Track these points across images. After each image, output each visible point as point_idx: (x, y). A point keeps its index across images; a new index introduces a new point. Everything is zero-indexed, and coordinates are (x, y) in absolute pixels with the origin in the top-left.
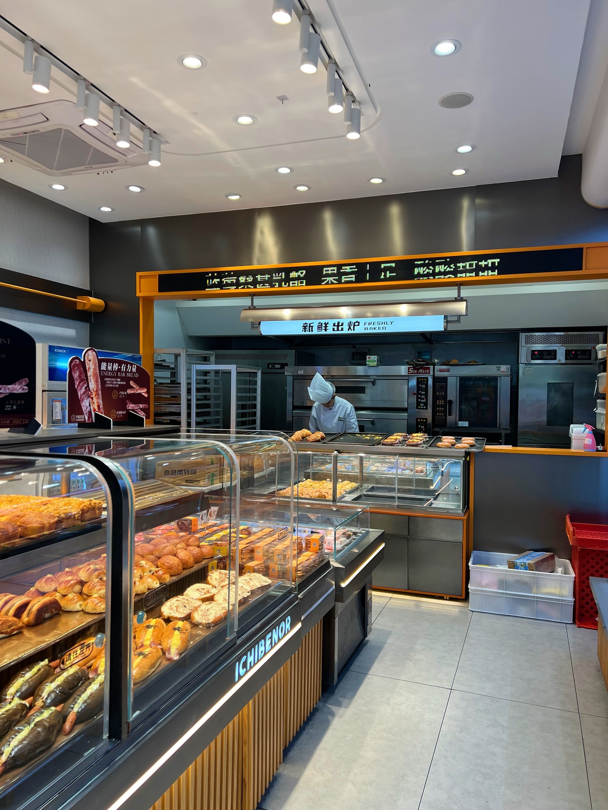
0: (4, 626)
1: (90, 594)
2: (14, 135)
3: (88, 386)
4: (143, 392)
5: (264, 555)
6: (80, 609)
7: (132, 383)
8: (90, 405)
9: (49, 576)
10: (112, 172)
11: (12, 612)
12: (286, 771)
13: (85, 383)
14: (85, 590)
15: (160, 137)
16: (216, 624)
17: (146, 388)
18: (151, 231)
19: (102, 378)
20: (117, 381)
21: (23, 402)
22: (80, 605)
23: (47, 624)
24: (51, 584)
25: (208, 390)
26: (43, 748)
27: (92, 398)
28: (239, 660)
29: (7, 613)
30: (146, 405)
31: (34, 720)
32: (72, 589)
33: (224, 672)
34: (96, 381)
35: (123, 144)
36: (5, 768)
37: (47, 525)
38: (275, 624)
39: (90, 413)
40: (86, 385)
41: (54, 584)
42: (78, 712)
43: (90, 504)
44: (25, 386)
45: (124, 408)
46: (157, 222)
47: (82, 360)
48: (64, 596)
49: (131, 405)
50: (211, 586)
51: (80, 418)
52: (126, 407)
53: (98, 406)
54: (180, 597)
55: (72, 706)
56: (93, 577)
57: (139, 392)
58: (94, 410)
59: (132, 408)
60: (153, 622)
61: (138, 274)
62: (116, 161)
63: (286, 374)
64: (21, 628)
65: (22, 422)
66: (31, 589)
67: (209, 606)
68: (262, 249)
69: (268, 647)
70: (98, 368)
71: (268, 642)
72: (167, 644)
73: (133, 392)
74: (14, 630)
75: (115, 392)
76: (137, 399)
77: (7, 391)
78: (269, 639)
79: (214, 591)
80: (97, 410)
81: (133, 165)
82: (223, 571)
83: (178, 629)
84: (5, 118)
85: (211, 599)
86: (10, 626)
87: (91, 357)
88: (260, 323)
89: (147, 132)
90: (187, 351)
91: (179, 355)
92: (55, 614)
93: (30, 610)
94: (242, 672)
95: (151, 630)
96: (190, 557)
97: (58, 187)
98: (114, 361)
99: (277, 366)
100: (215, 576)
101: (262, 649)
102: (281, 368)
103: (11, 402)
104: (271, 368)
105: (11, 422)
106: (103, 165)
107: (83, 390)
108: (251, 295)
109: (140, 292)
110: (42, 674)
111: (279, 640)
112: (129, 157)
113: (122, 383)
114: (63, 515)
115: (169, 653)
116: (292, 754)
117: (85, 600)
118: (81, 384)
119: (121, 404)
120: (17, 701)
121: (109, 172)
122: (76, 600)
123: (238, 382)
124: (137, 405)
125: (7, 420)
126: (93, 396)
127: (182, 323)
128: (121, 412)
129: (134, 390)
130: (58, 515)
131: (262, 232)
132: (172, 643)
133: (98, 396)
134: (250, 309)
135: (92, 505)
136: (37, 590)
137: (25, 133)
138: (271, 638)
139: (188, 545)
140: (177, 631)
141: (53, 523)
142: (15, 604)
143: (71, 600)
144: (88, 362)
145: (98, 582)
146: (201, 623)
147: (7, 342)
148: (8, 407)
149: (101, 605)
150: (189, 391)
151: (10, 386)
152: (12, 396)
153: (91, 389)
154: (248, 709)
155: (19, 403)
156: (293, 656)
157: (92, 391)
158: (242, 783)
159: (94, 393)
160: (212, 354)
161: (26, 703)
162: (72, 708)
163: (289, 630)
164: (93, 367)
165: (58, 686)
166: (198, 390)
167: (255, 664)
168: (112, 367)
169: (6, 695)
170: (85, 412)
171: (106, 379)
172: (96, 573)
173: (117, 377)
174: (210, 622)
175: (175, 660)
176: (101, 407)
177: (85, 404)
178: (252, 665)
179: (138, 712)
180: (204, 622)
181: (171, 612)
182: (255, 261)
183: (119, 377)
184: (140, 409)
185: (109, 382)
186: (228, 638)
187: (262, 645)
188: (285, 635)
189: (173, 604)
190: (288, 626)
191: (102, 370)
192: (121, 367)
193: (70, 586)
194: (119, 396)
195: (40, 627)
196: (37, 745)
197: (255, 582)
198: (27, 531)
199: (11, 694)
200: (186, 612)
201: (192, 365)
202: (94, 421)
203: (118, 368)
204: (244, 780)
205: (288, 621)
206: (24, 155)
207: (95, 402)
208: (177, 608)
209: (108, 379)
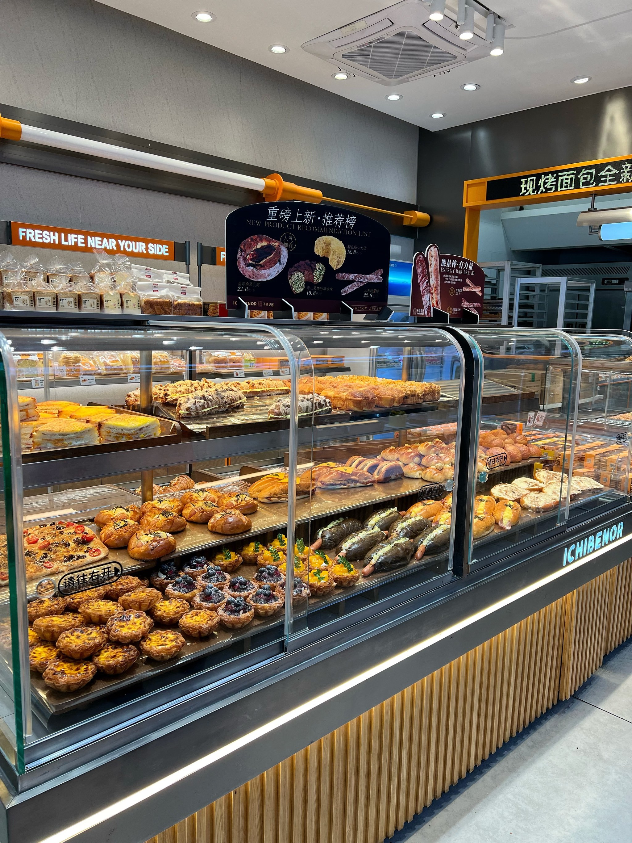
0: (362, 478)
1: (428, 466)
2: (360, 46)
3: (429, 281)
4: (478, 290)
5: (595, 465)
6: (420, 477)
7: (468, 281)
8: (429, 300)
9: (392, 447)
10: (449, 71)
11: (365, 469)
12: (605, 675)
13: (427, 278)
14: (424, 461)
15: (504, 22)
16: (545, 510)
17: (480, 286)
18: (482, 135)
19: (442, 274)
20: (454, 278)
21: (378, 291)
22: (420, 474)
23: (392, 484)
24: (394, 454)
25: (532, 307)
26: (402, 563)
27: (432, 294)
28: (568, 546)
29: (362, 469)
30: (479, 304)
31: (393, 542)
32: (412, 459)
33: (552, 552)
34: (437, 278)
35: (466, 36)
36: (375, 569)
37: (397, 398)
38: (607, 525)
39: (429, 307)
40: (427, 281)
41: (397, 455)
42: (427, 546)
43: (431, 387)
44: (380, 276)
45: (459, 306)
46: (488, 124)
47: (426, 256)
48: (405, 465)
49: (466, 303)
50: (538, 481)
51: (420, 312)
52: (461, 304)
53: (437, 302)
54: (508, 485)
55: (422, 540)
56: (431, 452)
57: (474, 290)
58: (433, 306)
59: (466, 306)
60: (485, 498)
61: (466, 183)
62: (454, 57)
63: (625, 289)
64: (373, 482)
65: (376, 309)
66: (378, 457)
67: (538, 495)
68: (610, 138)
69: (598, 545)
70: (438, 264)
71: (598, 540)
72: (500, 515)
73: (468, 290)
74: (369, 482)
75: (452, 289)
76: (471, 297)
77: (366, 280)
78: (599, 537)
79: (541, 485)
80: (435, 306)
81: (471, 60)
82: (550, 471)
83: (510, 506)
84: (354, 30)
85: (540, 490)
86: (366, 479)
87: (433, 254)
88: (601, 226)
89: (491, 17)
90: (512, 265)
91: (503, 270)
92: (398, 478)
93: (379, 470)
94: (571, 559)
95: (484, 503)
96: (518, 452)
97: (394, 97)
98: (452, 258)
99: (614, 282)
100: (542, 474)
101: (591, 544)
102: (619, 284)
103: (369, 290)
104: (606, 284)
105: (368, 309)
106: (442, 64)
107: (425, 285)
108: (592, 195)
109: (467, 202)
110: (392, 517)
111: (610, 542)
112: (468, 51)
113: (459, 280)
114: (409, 392)
115: (502, 523)
116: (612, 663)
117: (423, 470)
118: (423, 279)
119: (457, 301)
120: (377, 529)
121: (446, 72)
122: (415, 469)
123: (568, 297)
124: (471, 303)
125: (365, 307)
126: (433, 291)
127: (507, 237)
128: (456, 310)
129: (469, 288)
130: (405, 392)
131: (612, 119)
132: (504, 515)
133: (437, 292)
134: (589, 211)
135: (433, 388)
136: (382, 458)
137: (370, 43)
138: (601, 537)
139: (516, 443)
140: (508, 508)
141: (402, 397)
142: (367, 464)
143: (412, 468)
144: (431, 258)
145: (435, 456)
146: (530, 508)
147: (368, 235)
148: (366, 295)
149: (438, 475)
150: (511, 307)
151: (368, 276)
152: (370, 285)
153: (431, 285)
154: (572, 597)
155: (374, 292)
156: (622, 564)
157: (432, 287)
158: (561, 666)
159: (434, 289)
160: (539, 268)
161: (385, 533)
162: (422, 542)
163: (621, 536)
164: (434, 263)
165: (409, 526)
166: (521, 306)
167: (583, 557)
168: (451, 264)
169: (368, 525)
170: (425, 307)
171: (445, 276)
172: (433, 449)
173: (455, 274)
174: (540, 507)
175: (508, 530)
176: (439, 303)
177: (425, 299)
178: (581, 556)
179: (475, 560)
180: (534, 506)
181: (501, 494)
182: (601, 154)
183: (457, 275)
184: (474, 307)
185: (447, 279)
186: (558, 525)
187: (591, 540)
188: (616, 539)
189: (503, 488)
190: (620, 531)
191: (442, 267)
192: (459, 264)
193: (411, 456)
194: (455, 293)
195: (387, 485)
196: (398, 559)
197: (586, 483)
198: (381, 401)
199: (372, 525)
200: (516, 496)
201: (517, 279)
202: (432, 316)
203: (457, 265)
204: (563, 664)
205: (621, 526)
206: (366, 66)
207: (434, 298)
208: (506, 492)
209: (447, 276)
